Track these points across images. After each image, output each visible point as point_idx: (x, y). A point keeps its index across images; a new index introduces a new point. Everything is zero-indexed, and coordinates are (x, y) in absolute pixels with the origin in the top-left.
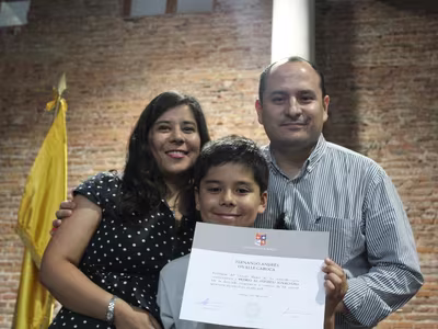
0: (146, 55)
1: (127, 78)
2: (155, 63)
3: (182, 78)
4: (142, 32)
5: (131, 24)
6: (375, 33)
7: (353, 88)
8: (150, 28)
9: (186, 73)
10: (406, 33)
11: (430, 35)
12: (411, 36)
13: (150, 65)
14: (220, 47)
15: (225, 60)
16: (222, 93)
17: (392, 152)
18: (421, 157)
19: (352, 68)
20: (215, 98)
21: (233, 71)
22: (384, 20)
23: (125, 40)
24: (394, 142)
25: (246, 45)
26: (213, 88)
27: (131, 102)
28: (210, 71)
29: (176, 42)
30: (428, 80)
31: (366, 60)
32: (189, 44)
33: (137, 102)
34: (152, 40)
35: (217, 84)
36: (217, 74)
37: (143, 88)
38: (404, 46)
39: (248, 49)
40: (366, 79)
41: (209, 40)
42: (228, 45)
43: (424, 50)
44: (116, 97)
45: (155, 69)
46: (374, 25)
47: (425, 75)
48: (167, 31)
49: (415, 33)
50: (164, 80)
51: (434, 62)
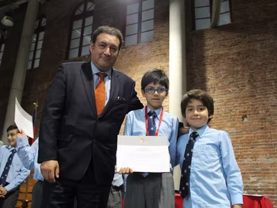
0: (130, 61)
4: (128, 52)
5: (124, 50)
6: (212, 42)
7: (204, 65)
8: (130, 50)
9: (143, 66)
10: (224, 40)
11: (233, 40)
12: (226, 41)
13: (131, 65)
14: (155, 55)
15: (157, 59)
17: (219, 89)
18: (230, 90)
19: (204, 57)
21: (160, 63)
22: (215, 36)
23: (122, 56)
24: (220, 85)
25: (164, 52)
28: (152, 64)
29: (140, 54)
30: (233, 58)
31: (209, 53)
32: (144, 55)
34: (131, 55)
38: (223, 45)
39: (165, 54)
40: (209, 61)
41: (151, 52)
42: (158, 54)
43: (231, 46)
45: (133, 66)
46: (212, 38)
47: (232, 56)
48: (136, 51)
49: (227, 39)
50: (136, 70)
51: (235, 51)
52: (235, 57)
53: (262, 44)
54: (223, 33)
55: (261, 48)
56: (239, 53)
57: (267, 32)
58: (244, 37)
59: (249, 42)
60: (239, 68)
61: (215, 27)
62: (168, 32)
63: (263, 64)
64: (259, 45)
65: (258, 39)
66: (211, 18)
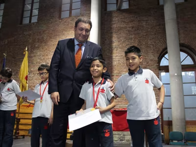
0: (64, 28)
1: (60, 34)
4: (63, 22)
5: (61, 20)
6: (117, 19)
7: (112, 33)
11: (130, 19)
12: (125, 19)
17: (120, 48)
19: (111, 28)
22: (119, 15)
23: (59, 24)
24: (120, 46)
29: (71, 24)
31: (115, 26)
34: (65, 24)
38: (124, 22)
40: (114, 30)
43: (128, 23)
45: (66, 31)
48: (69, 21)
50: (68, 34)
51: (130, 26)
52: (130, 29)
53: (146, 23)
54: (124, 14)
55: (146, 25)
56: (133, 27)
57: (150, 16)
58: (137, 17)
59: (139, 21)
60: (133, 37)
61: (119, 10)
62: (90, 11)
63: (146, 35)
64: (144, 23)
65: (144, 19)
66: (117, 4)
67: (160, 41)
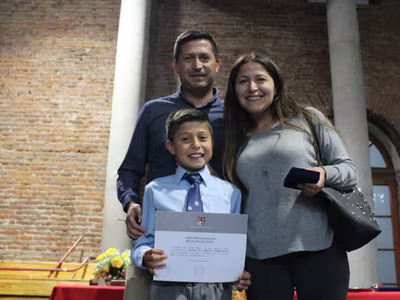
0: (28, 24)
1: (14, 41)
2: (35, 31)
3: (54, 43)
4: (26, 7)
6: (193, 22)
8: (33, 4)
9: (58, 40)
10: (213, 24)
11: (229, 27)
12: (216, 26)
13: (31, 32)
14: (84, 23)
15: (87, 33)
16: (83, 57)
20: (78, 60)
21: (93, 41)
22: (199, 13)
23: (13, 12)
25: (103, 23)
26: (78, 53)
27: (16, 58)
28: (75, 40)
29: (51, 16)
30: (226, 57)
32: (61, 19)
33: (21, 59)
34: (33, 13)
35: (80, 50)
36: (80, 42)
37: (25, 49)
41: (77, 17)
42: (90, 22)
43: (224, 37)
44: (5, 54)
45: (35, 36)
46: (193, 16)
47: (225, 54)
48: (45, 8)
49: (219, 24)
50: (41, 44)
51: (231, 46)
52: (230, 56)
53: (275, 44)
54: (214, 11)
57: (284, 26)
58: (248, 26)
59: (255, 36)
64: (270, 45)
65: (269, 34)
67: (309, 97)
